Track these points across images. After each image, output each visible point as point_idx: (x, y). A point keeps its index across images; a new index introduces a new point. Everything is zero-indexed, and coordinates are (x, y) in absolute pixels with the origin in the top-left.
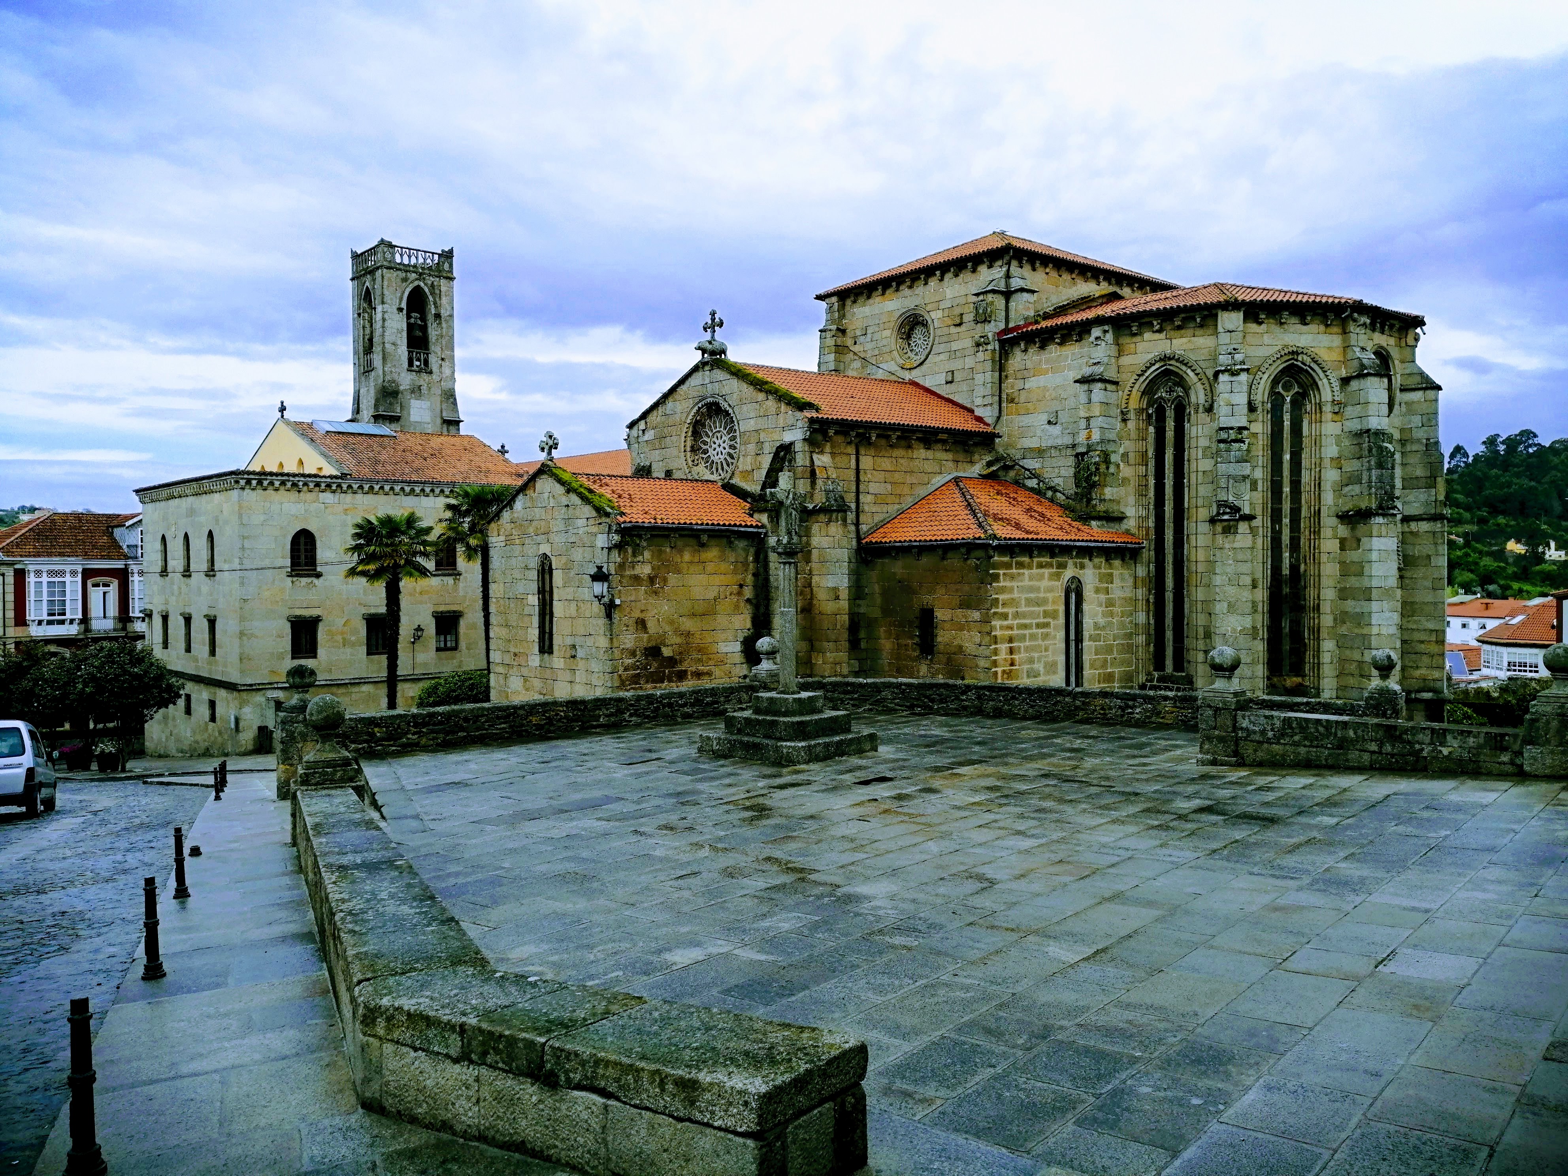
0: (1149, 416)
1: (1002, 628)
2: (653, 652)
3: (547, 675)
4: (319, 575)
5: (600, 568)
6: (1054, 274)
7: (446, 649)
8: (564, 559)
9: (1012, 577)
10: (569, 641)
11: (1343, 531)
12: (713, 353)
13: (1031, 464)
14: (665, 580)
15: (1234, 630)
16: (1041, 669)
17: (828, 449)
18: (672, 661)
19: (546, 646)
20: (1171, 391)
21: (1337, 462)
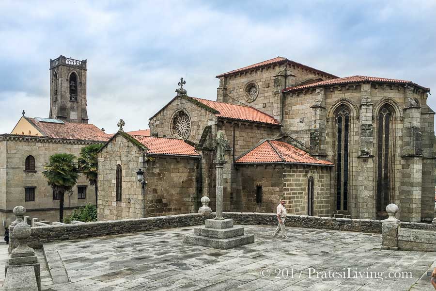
0: (336, 120)
1: (287, 194)
2: (159, 201)
3: (119, 210)
4: (36, 172)
5: (140, 170)
6: (301, 71)
7: (81, 198)
8: (126, 166)
9: (291, 176)
10: (128, 197)
11: (403, 162)
12: (181, 93)
13: (294, 136)
14: (164, 174)
15: (366, 196)
16: (300, 209)
17: (224, 128)
18: (166, 205)
19: (119, 198)
20: (344, 112)
21: (401, 138)
